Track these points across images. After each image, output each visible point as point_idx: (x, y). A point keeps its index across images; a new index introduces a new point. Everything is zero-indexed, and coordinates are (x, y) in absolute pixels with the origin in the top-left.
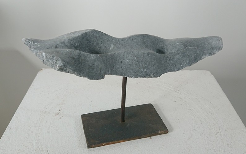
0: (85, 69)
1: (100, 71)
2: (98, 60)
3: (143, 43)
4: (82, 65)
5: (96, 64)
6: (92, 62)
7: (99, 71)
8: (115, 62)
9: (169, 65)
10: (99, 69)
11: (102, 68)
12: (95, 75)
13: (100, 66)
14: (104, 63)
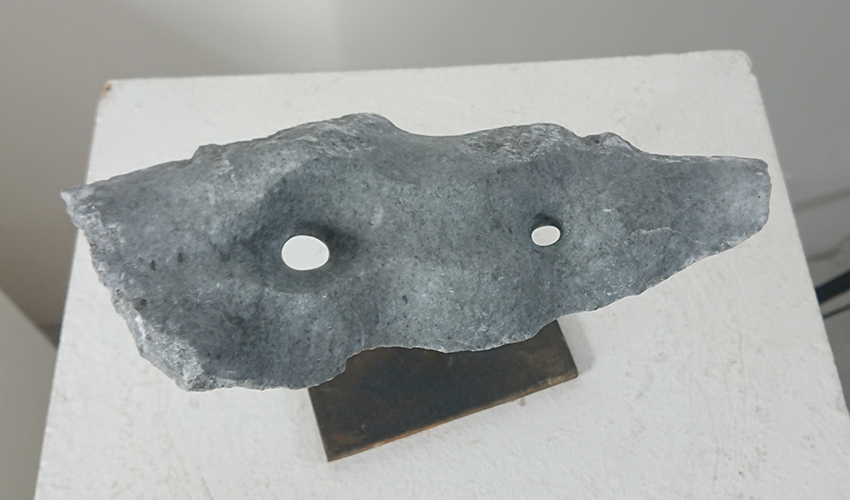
0: (278, 356)
1: (331, 350)
2: (323, 313)
3: (486, 208)
4: (267, 343)
5: (315, 327)
6: (301, 323)
7: (327, 352)
8: (383, 299)
9: (569, 292)
10: (328, 344)
11: (336, 338)
12: (312, 371)
13: (330, 333)
14: (345, 319)
